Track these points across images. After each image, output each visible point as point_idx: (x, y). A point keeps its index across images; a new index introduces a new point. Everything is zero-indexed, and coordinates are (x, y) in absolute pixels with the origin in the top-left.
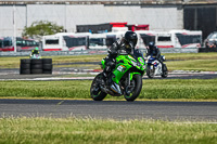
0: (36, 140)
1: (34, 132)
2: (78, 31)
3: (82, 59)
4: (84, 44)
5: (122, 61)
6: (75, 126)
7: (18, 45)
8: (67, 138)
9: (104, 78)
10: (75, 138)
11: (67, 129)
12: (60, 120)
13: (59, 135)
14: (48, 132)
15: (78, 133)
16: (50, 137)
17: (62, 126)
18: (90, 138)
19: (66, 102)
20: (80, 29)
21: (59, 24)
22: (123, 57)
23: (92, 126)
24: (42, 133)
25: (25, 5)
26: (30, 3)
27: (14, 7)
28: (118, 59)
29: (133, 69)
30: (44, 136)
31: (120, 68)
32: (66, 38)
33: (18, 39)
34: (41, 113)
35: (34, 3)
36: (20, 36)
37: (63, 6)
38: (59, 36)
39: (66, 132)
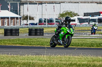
0: (65, 66)
1: (64, 62)
2: (85, 16)
3: (86, 29)
4: (87, 22)
5: (63, 30)
6: (83, 60)
7: (56, 22)
8: (79, 65)
9: (56, 37)
10: (83, 65)
11: (79, 61)
12: (76, 57)
13: (75, 64)
14: (70, 62)
15: (84, 63)
16: (71, 64)
17: (77, 60)
18: (90, 65)
19: (79, 48)
20: (85, 15)
21: (76, 12)
22: (64, 28)
23: (91, 60)
24: (68, 63)
25: (60, 3)
26: (62, 2)
27: (55, 4)
28: (62, 29)
29: (68, 33)
30: (69, 64)
31: (62, 33)
32: (79, 19)
33: (56, 19)
34: (67, 54)
35: (64, 2)
36: (57, 18)
37: (78, 4)
38: (76, 18)
39: (79, 63)
